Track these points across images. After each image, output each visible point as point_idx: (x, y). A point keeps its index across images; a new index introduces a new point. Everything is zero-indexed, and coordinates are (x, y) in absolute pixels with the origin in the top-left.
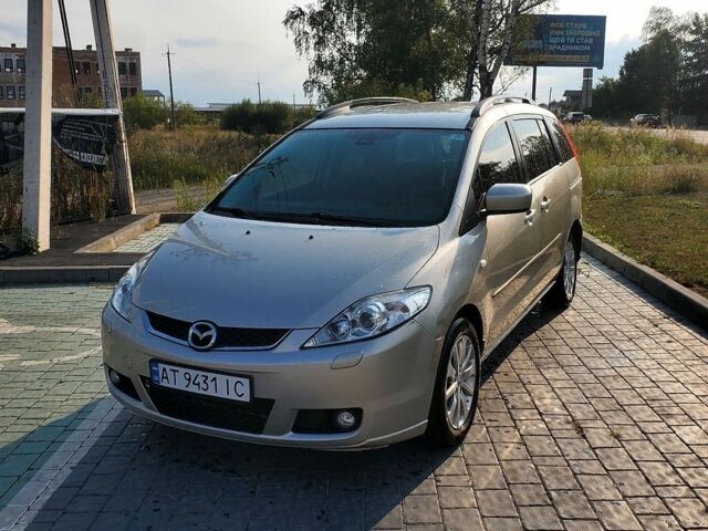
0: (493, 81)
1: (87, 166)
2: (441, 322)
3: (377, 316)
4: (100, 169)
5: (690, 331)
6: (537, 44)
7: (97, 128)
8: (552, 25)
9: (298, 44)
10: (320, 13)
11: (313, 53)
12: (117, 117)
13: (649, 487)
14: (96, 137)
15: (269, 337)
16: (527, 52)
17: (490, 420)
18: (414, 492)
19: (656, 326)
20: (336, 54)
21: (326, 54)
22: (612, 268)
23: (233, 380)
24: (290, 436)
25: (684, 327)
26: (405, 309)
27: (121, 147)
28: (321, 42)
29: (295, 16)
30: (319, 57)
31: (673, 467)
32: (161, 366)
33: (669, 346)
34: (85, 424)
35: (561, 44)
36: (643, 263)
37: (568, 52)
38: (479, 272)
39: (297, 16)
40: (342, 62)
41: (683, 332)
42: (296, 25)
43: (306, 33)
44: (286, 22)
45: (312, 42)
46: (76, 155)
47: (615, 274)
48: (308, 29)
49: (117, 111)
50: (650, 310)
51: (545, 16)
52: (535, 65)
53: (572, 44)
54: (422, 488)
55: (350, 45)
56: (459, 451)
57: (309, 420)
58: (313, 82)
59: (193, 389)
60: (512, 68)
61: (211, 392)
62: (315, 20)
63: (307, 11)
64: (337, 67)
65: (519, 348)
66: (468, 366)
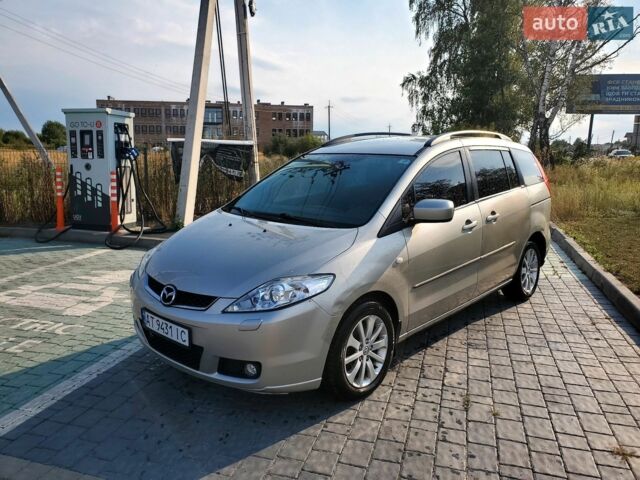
0: (549, 125)
1: (231, 177)
2: (338, 303)
3: (282, 294)
4: (239, 179)
5: (624, 332)
6: (593, 97)
7: (238, 152)
8: (609, 82)
9: (411, 98)
10: (427, 78)
11: (421, 105)
12: (252, 146)
13: (496, 463)
14: (237, 159)
15: (204, 302)
16: (584, 103)
17: (399, 384)
18: (302, 432)
19: (594, 324)
20: (436, 106)
21: (430, 105)
22: (584, 273)
23: (180, 329)
24: (216, 376)
25: (619, 328)
26: (307, 291)
27: (253, 166)
28: (426, 98)
29: (408, 81)
30: (424, 107)
31: (530, 450)
32: (147, 313)
33: (595, 343)
34: (127, 347)
35: (616, 97)
36: (608, 271)
37: (623, 103)
38: (394, 267)
39: (410, 81)
40: (440, 111)
41: (615, 332)
42: (410, 86)
43: (416, 92)
44: (403, 85)
45: (420, 97)
46: (224, 169)
47: (584, 277)
48: (418, 89)
49: (253, 142)
50: (597, 310)
51: (600, 76)
52: (592, 113)
53: (626, 97)
54: (311, 430)
55: (448, 100)
56: (358, 406)
57: (230, 366)
58: (419, 125)
59: (161, 332)
60: (571, 115)
61: (169, 336)
62: (423, 82)
63: (418, 77)
64: (436, 114)
65: (464, 330)
66: (378, 339)
